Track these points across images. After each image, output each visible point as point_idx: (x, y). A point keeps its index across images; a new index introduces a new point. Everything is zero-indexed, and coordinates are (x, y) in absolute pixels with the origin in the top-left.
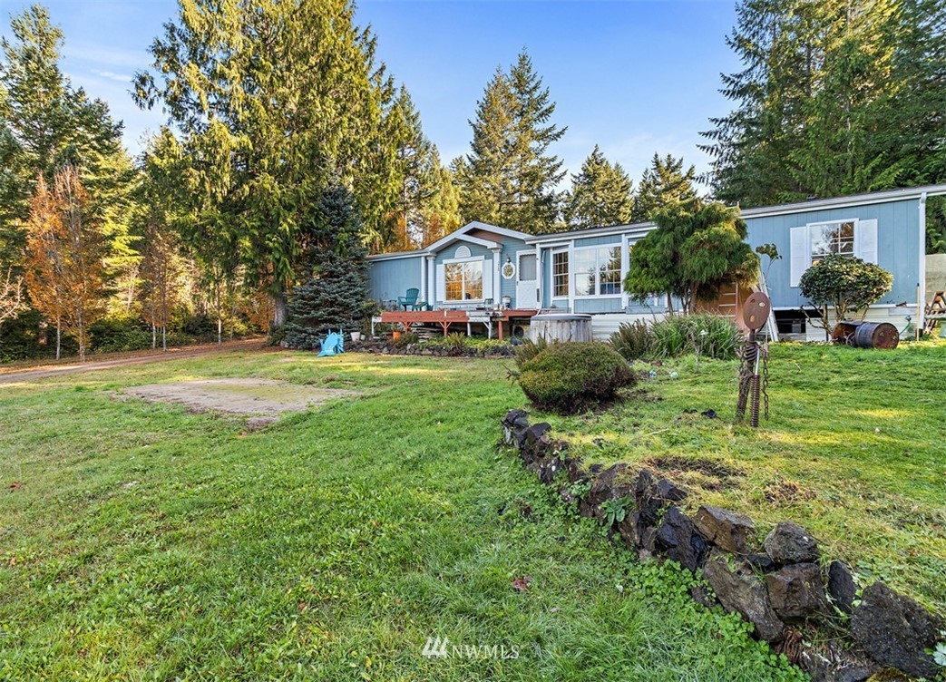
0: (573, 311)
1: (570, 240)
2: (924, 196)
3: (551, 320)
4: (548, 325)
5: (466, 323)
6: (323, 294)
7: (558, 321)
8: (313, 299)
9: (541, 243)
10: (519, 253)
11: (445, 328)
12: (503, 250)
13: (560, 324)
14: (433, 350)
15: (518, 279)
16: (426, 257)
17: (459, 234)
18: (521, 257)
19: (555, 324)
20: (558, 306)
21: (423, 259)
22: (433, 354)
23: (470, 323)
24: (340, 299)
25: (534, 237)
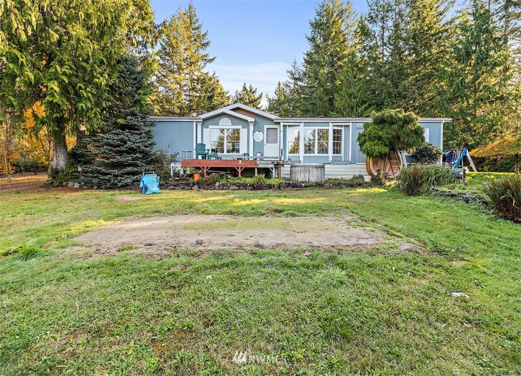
0: (302, 162)
1: (301, 122)
2: (444, 122)
3: (312, 167)
4: (311, 170)
5: (254, 168)
6: (129, 143)
7: (316, 168)
8: (119, 146)
9: (283, 122)
10: (266, 127)
11: (240, 171)
12: (255, 123)
13: (317, 169)
14: (239, 186)
15: (265, 142)
16: (196, 122)
17: (226, 110)
18: (267, 129)
19: (314, 169)
20: (291, 159)
21: (195, 123)
22: (239, 189)
23: (257, 168)
24: (142, 148)
25: (280, 118)
